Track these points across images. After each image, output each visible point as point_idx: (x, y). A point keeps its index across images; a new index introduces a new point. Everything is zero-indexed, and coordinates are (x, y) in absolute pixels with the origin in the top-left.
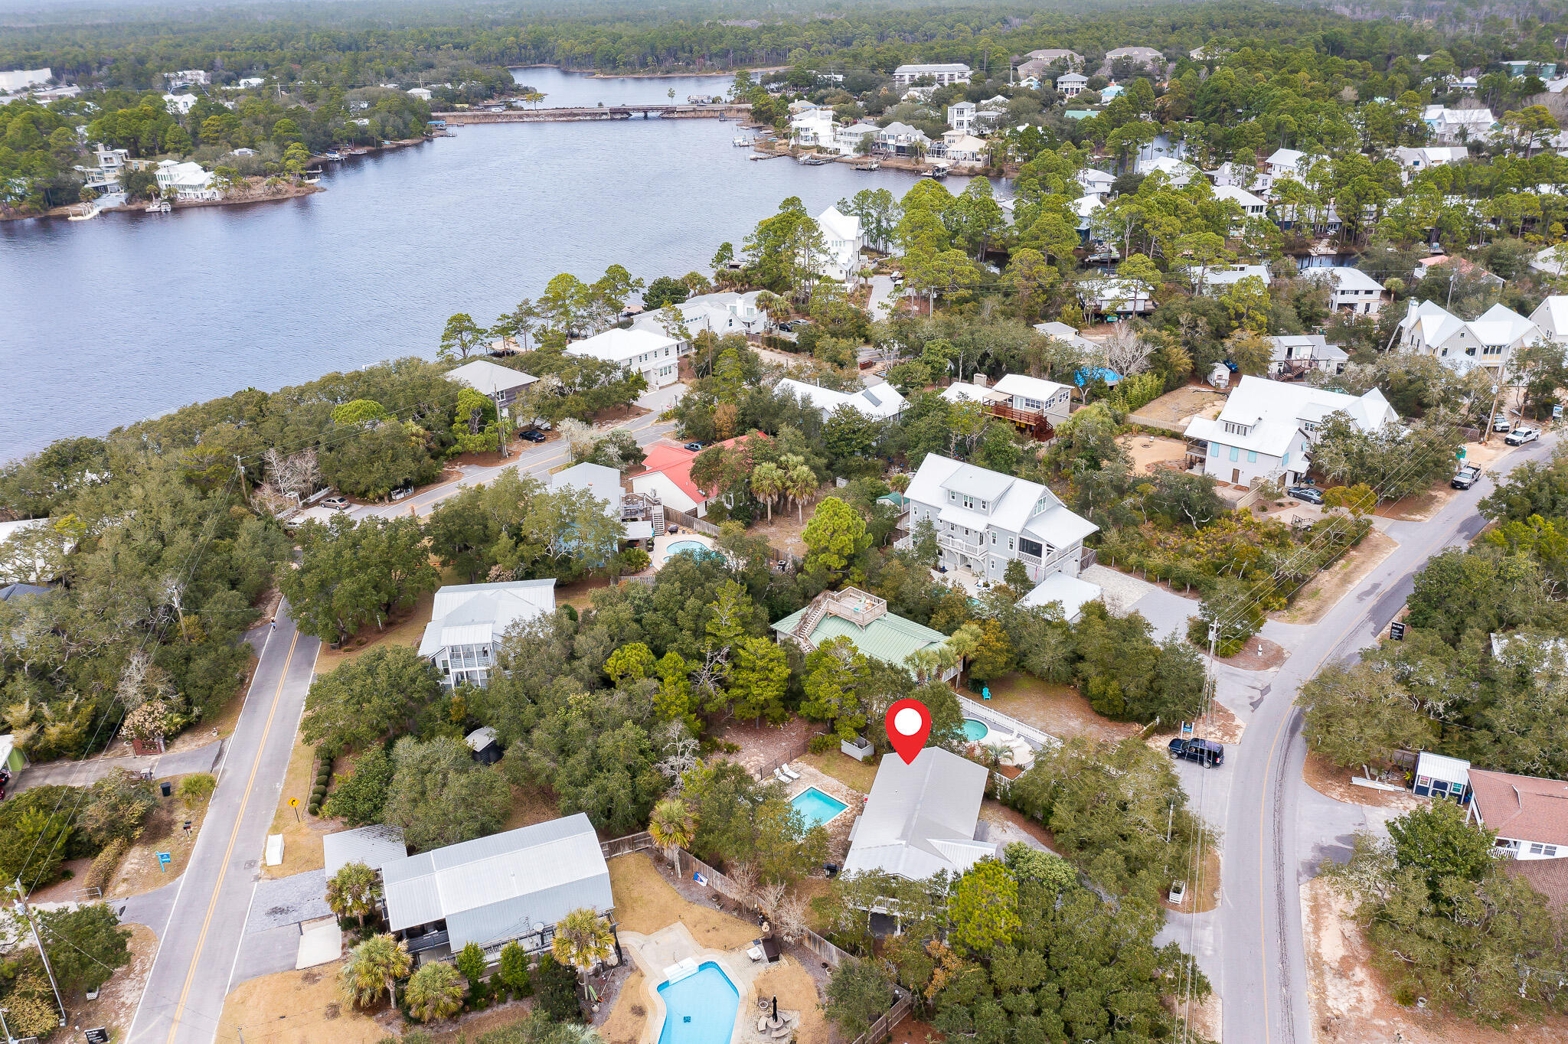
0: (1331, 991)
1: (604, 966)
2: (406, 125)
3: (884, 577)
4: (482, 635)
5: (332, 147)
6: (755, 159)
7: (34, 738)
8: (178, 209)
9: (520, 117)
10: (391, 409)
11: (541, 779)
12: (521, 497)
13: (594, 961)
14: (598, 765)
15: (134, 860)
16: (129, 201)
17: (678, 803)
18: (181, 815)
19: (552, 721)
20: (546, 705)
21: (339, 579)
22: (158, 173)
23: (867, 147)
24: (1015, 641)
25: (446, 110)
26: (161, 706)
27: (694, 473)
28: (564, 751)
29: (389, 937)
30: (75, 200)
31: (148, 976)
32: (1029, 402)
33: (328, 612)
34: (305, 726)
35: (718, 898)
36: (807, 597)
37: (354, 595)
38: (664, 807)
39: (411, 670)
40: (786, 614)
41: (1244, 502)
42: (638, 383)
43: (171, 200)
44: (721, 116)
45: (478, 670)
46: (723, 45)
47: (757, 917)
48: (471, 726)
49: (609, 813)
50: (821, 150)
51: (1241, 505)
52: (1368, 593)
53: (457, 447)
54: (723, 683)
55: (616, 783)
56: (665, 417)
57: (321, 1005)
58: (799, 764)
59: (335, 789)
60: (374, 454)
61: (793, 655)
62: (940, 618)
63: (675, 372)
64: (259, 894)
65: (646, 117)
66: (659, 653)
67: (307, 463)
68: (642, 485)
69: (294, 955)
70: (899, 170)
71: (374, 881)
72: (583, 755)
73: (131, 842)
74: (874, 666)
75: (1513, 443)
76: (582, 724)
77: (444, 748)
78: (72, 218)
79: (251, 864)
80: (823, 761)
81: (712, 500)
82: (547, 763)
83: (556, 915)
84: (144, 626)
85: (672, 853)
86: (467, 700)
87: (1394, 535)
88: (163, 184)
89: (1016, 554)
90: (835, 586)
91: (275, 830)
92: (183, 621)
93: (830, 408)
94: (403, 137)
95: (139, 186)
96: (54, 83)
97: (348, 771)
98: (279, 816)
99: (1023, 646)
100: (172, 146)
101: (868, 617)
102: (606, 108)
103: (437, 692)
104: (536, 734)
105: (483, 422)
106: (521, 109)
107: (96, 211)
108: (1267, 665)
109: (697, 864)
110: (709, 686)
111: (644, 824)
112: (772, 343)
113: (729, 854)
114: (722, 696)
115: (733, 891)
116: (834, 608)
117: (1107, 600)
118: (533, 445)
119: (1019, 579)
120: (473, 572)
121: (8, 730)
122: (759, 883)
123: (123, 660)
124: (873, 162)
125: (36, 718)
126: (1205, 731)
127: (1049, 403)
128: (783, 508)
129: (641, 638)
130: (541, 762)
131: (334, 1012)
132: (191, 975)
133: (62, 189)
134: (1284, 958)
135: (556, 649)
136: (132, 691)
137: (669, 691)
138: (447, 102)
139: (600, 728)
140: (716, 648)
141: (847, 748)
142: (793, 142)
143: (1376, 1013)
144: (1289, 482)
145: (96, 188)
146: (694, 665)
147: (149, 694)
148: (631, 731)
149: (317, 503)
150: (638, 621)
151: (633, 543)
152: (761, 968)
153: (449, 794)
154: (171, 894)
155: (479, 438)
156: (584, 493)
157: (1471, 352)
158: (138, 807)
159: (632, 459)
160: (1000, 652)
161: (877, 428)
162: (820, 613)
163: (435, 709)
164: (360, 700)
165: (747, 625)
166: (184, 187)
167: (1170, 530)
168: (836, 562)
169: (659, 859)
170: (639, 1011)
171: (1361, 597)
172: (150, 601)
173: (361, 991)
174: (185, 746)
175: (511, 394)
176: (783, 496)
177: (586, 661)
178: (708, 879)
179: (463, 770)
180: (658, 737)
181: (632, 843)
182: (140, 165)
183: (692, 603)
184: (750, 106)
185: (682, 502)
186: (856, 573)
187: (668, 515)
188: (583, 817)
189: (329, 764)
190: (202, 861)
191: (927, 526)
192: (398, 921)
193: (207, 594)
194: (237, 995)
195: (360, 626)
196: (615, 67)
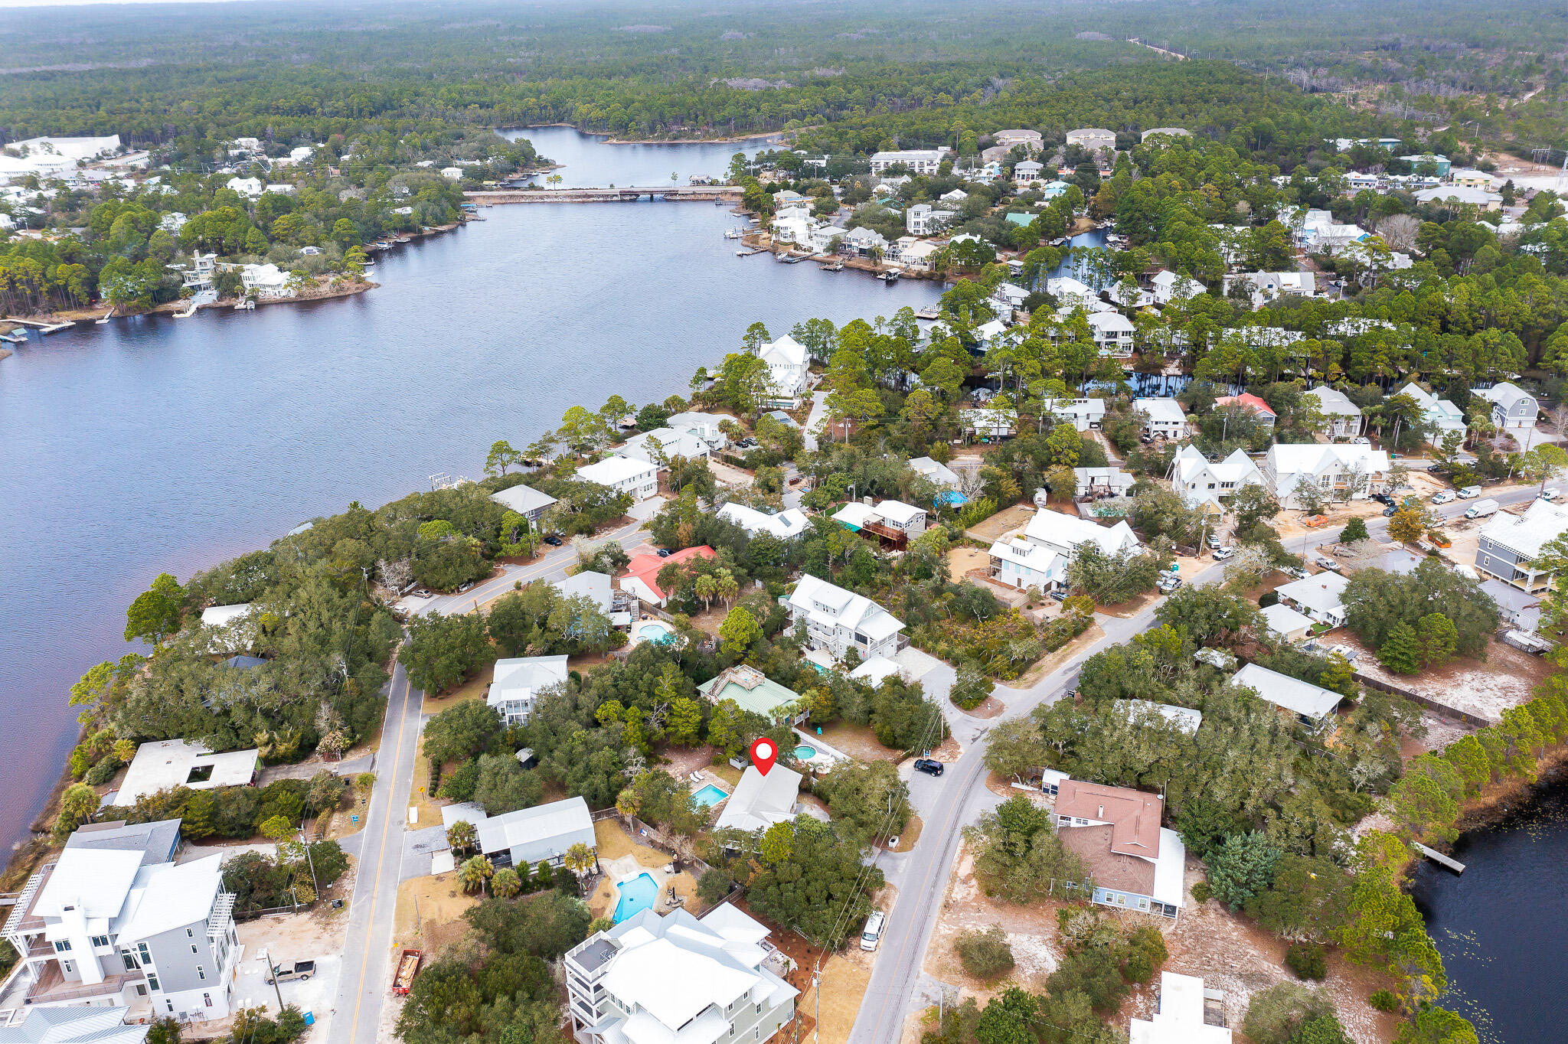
0: (956, 889)
1: (590, 874)
2: (443, 212)
3: (769, 657)
4: (525, 694)
5: (379, 235)
6: (741, 256)
7: (271, 752)
8: (261, 306)
9: (541, 197)
10: (457, 526)
11: (558, 779)
12: (546, 597)
13: (585, 872)
14: (589, 770)
15: (336, 820)
16: (220, 298)
17: (631, 792)
18: (358, 796)
19: (565, 746)
20: (562, 737)
21: (437, 655)
22: (243, 274)
23: (836, 247)
24: (837, 699)
25: (476, 189)
26: (339, 733)
27: (658, 580)
28: (571, 763)
29: (482, 856)
30: (175, 297)
31: (356, 877)
32: (895, 523)
33: (431, 677)
34: (425, 747)
35: (652, 842)
36: (719, 670)
37: (448, 666)
38: (625, 794)
39: (484, 715)
40: (708, 679)
41: (1016, 600)
42: (625, 501)
43: (254, 298)
44: (716, 201)
45: (522, 713)
46: (726, 113)
47: (670, 851)
48: (518, 747)
49: (595, 797)
50: (797, 247)
51: (1014, 605)
52: (1071, 669)
53: (502, 553)
54: (664, 724)
55: (598, 780)
56: (645, 527)
57: (447, 892)
58: (705, 771)
59: (443, 781)
60: (448, 562)
61: (706, 708)
62: (797, 684)
63: (655, 488)
64: (409, 838)
65: (652, 199)
66: (627, 705)
67: (404, 567)
68: (627, 584)
69: (430, 868)
70: (860, 270)
71: (472, 830)
72: (581, 765)
73: (333, 811)
74: (749, 716)
75: (1216, 558)
76: (581, 748)
77: (505, 760)
78: (176, 316)
79: (401, 823)
80: (719, 769)
81: (670, 598)
82: (562, 769)
83: (564, 850)
84: (325, 686)
85: (628, 819)
86: (516, 732)
87: (1106, 629)
88: (246, 283)
89: (853, 642)
90: (738, 662)
91: (412, 805)
92: (347, 681)
93: (755, 529)
94: (441, 224)
95: (228, 285)
96: (122, 150)
97: (451, 772)
98: (412, 797)
99: (840, 704)
100: (252, 246)
101: (753, 684)
102: (616, 191)
103: (498, 727)
104: (556, 753)
105: (520, 534)
106: (542, 189)
107: (193, 309)
108: (991, 715)
109: (642, 824)
110: (655, 726)
111: (613, 803)
112: (728, 460)
113: (656, 817)
114: (662, 731)
115: (660, 839)
116: (733, 679)
117: (902, 673)
118: (553, 548)
119: (853, 659)
120: (516, 650)
121: (255, 747)
122: (672, 833)
123: (316, 707)
124: (839, 261)
125: (271, 740)
126: (938, 757)
127: (908, 524)
128: (716, 604)
129: (617, 697)
130: (559, 769)
131: (453, 894)
132: (378, 877)
133: (167, 290)
134: (937, 875)
135: (568, 704)
136: (323, 725)
137: (630, 729)
138: (476, 178)
139: (591, 751)
140: (660, 703)
141: (733, 762)
142: (774, 238)
143: (974, 900)
144: (1054, 588)
145: (192, 287)
146: (647, 714)
147: (332, 726)
148: (607, 752)
149: (409, 593)
150: (615, 686)
151: (617, 628)
152: (671, 876)
153: (508, 786)
154: (360, 837)
155: (517, 546)
156: (586, 598)
157: (1212, 486)
158: (337, 791)
159: (620, 563)
160: (827, 707)
161: (787, 545)
162: (725, 681)
163: (498, 737)
164: (457, 731)
165: (679, 691)
166: (264, 286)
167: (963, 622)
168: (739, 648)
169: (622, 822)
170: (608, 895)
171: (1065, 673)
172: (327, 670)
173: (468, 882)
174: (353, 757)
175: (538, 512)
176: (715, 595)
177: (585, 711)
178: (647, 832)
179: (516, 773)
180: (623, 756)
181: (608, 814)
182: (229, 267)
183: (647, 676)
184: (741, 189)
185: (652, 598)
186: (752, 654)
187: (642, 606)
188: (581, 798)
189: (437, 768)
190: (374, 821)
191: (803, 621)
192: (485, 850)
193: (360, 665)
194: (404, 887)
195: (449, 684)
196: (626, 133)
